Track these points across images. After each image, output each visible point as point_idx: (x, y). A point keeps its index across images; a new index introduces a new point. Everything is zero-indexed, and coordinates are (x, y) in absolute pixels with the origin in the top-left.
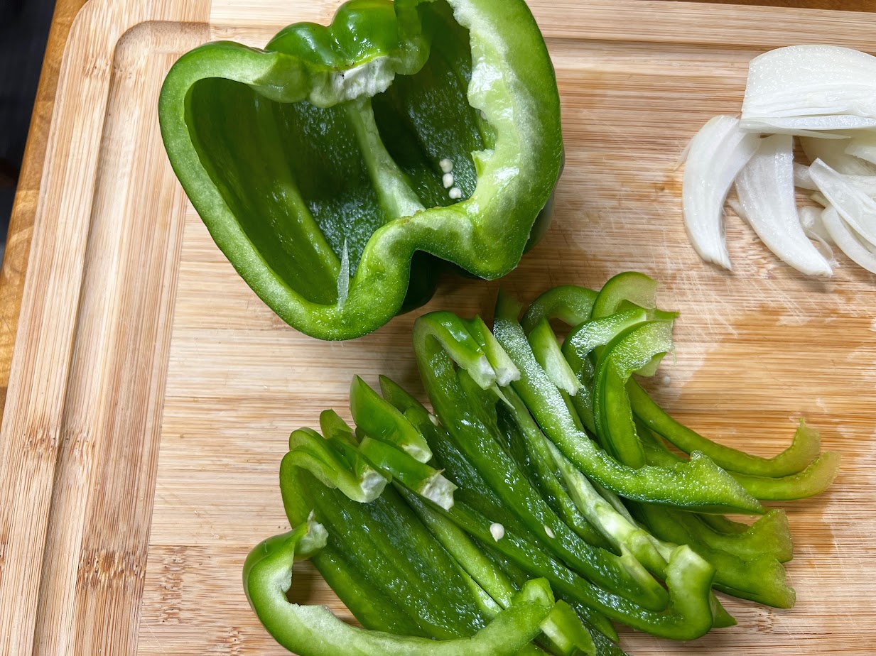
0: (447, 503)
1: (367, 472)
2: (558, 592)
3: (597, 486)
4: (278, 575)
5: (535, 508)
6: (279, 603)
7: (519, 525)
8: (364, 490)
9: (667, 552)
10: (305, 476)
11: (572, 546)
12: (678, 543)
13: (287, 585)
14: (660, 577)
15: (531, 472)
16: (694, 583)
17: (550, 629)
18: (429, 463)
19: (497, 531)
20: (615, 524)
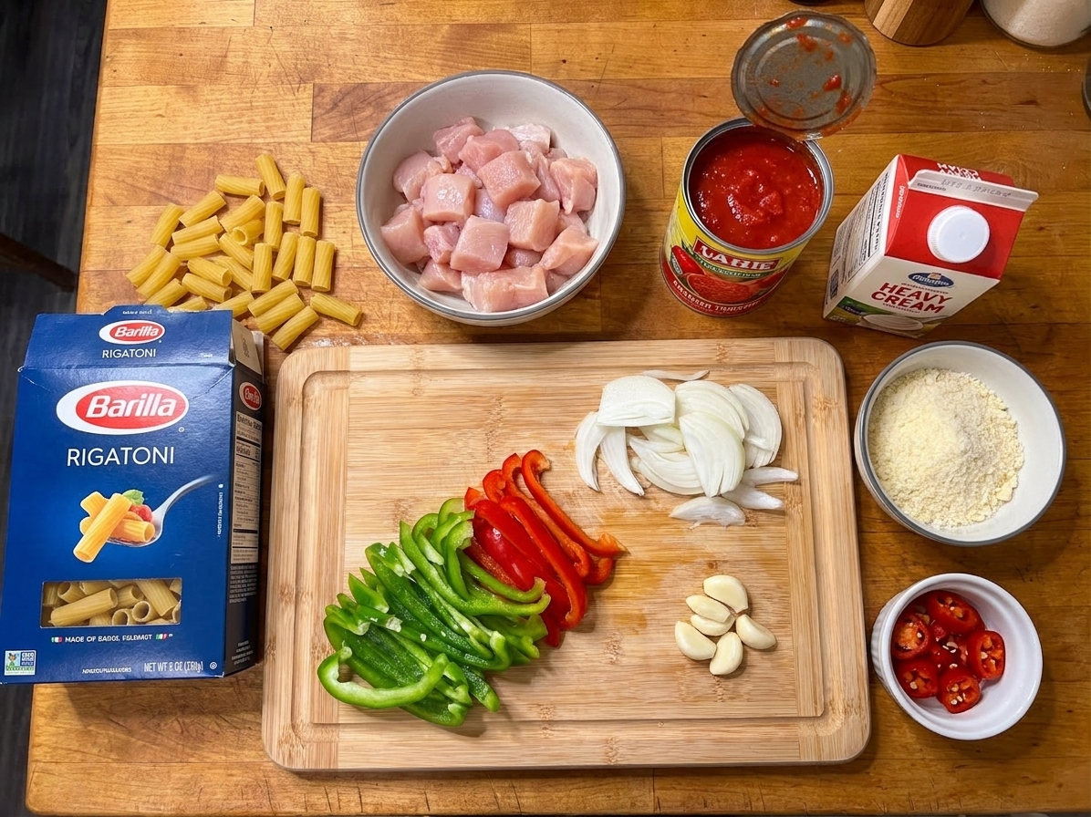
0: (399, 629)
1: (360, 621)
2: (450, 658)
3: (461, 612)
4: (333, 672)
5: (434, 623)
6: (334, 683)
7: (431, 633)
8: (360, 629)
9: (489, 633)
10: (335, 626)
11: (454, 637)
12: (493, 630)
13: (337, 675)
14: (488, 647)
15: (433, 609)
16: (502, 645)
17: (446, 674)
18: (388, 613)
19: (423, 637)
20: (467, 626)
